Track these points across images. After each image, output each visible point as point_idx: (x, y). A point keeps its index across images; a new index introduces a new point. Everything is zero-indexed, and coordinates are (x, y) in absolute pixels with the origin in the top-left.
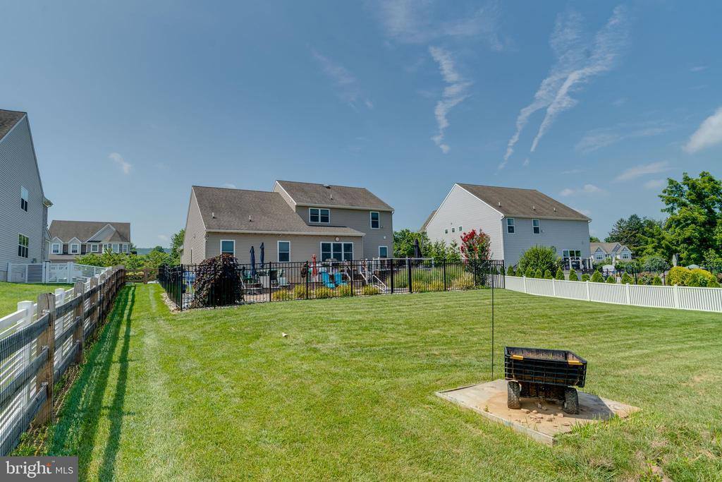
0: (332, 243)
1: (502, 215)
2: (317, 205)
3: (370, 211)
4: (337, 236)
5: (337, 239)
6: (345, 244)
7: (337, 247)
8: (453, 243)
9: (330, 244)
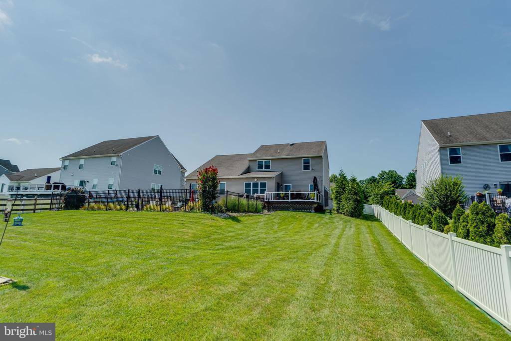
0: (252, 183)
1: (438, 145)
2: (262, 158)
3: (302, 158)
5: (256, 180)
6: (261, 183)
7: (256, 185)
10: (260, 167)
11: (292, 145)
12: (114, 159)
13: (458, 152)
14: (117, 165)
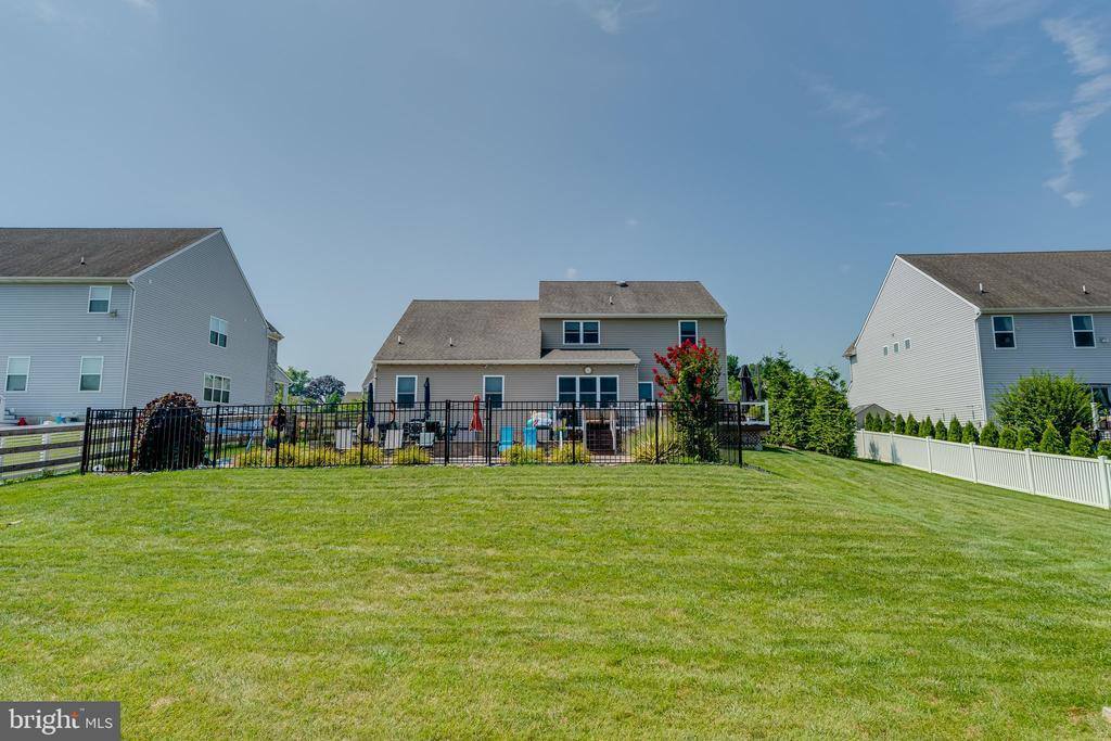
0: (578, 378)
1: (977, 310)
2: (576, 315)
3: (677, 319)
4: (587, 366)
5: (588, 370)
6: (602, 379)
7: (588, 384)
8: (829, 372)
9: (574, 379)
10: (572, 337)
11: (624, 285)
12: (104, 294)
13: (1007, 325)
14: (115, 314)
